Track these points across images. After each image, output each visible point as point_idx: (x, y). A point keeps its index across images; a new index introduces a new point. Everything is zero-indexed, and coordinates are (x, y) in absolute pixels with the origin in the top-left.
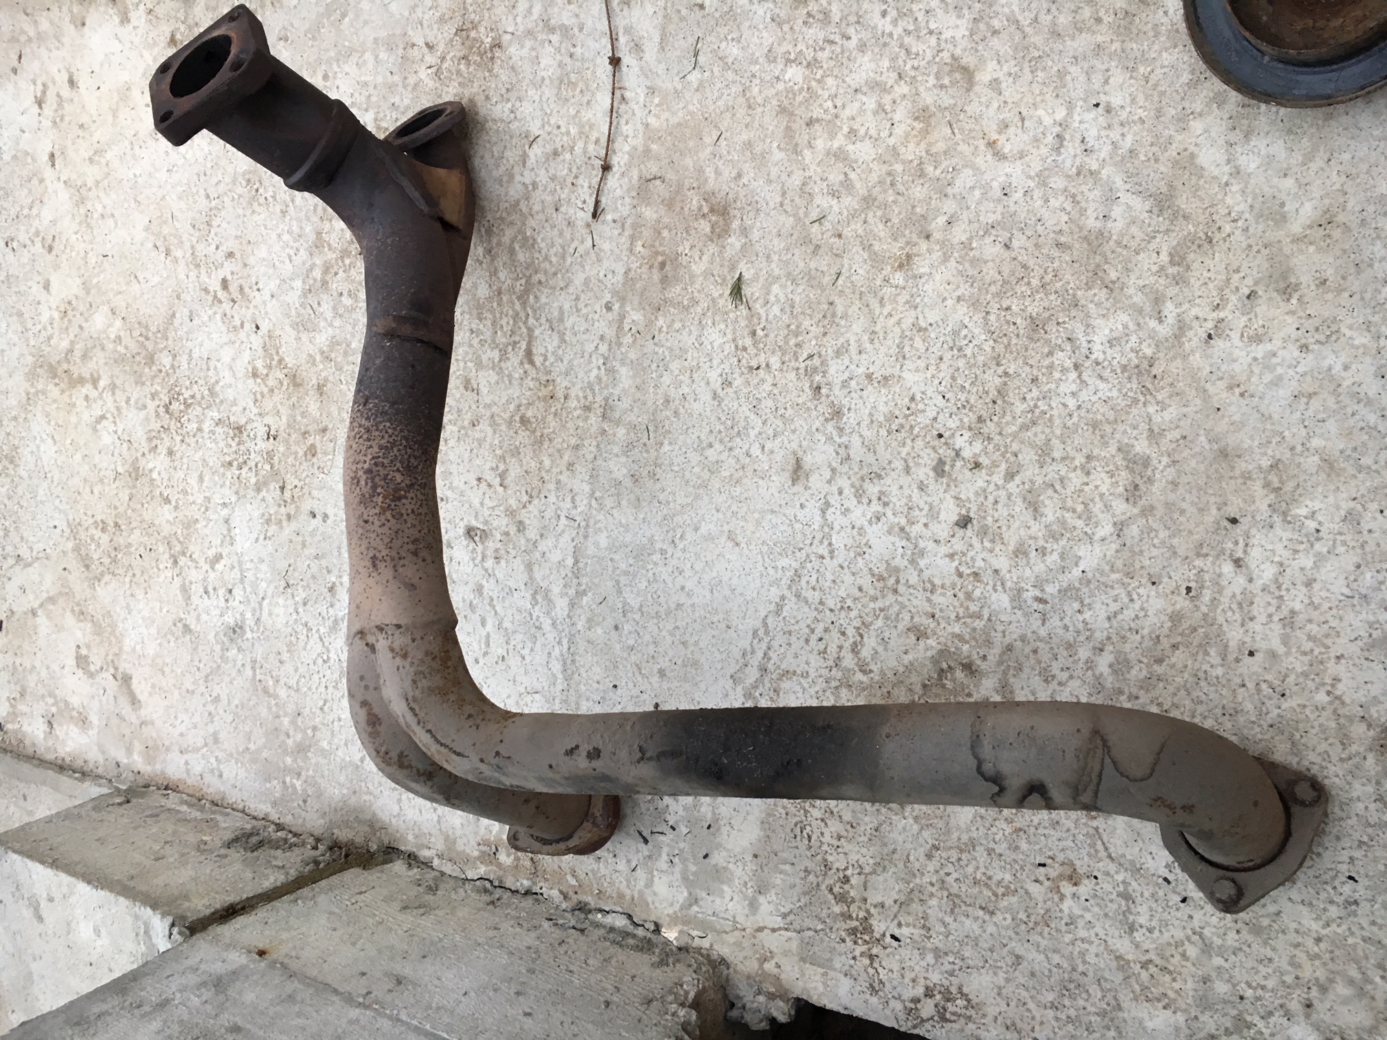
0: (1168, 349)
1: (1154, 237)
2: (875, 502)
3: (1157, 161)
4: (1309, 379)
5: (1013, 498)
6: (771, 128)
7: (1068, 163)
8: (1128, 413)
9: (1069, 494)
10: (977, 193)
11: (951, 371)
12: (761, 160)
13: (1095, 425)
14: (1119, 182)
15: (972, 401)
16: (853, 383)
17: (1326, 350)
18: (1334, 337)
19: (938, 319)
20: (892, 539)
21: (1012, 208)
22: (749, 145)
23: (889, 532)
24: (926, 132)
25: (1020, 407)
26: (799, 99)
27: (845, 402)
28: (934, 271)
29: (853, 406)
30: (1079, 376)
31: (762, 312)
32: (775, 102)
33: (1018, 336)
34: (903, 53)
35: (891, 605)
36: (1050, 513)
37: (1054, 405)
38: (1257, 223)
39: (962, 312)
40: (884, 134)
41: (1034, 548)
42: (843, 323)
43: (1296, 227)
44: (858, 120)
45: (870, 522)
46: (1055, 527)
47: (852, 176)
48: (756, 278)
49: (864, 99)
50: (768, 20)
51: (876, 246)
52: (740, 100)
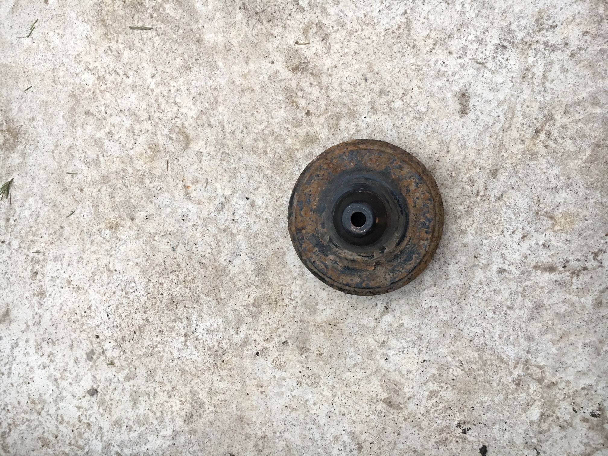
0: (235, 349)
1: (250, 287)
2: (46, 356)
3: (266, 246)
4: (295, 400)
5: (125, 391)
6: (62, 102)
8: (203, 374)
9: (156, 403)
10: (168, 210)
11: (117, 303)
12: (51, 117)
13: (183, 372)
14: (243, 247)
15: (123, 326)
16: (58, 281)
17: (309, 390)
18: (315, 385)
20: (48, 383)
21: (184, 230)
22: (45, 104)
24: (152, 159)
25: (147, 343)
27: (50, 290)
28: (128, 241)
29: (53, 295)
30: (185, 341)
31: (18, 209)
32: (70, 88)
34: (156, 105)
35: (34, 420)
36: (142, 409)
37: (166, 350)
38: (302, 306)
39: (135, 273)
40: (129, 146)
41: (126, 424)
42: (65, 242)
43: (319, 319)
44: (117, 128)
45: (39, 367)
46: (141, 418)
47: (101, 159)
48: (21, 188)
49: (124, 119)
50: (84, 36)
51: (101, 208)
52: (50, 73)
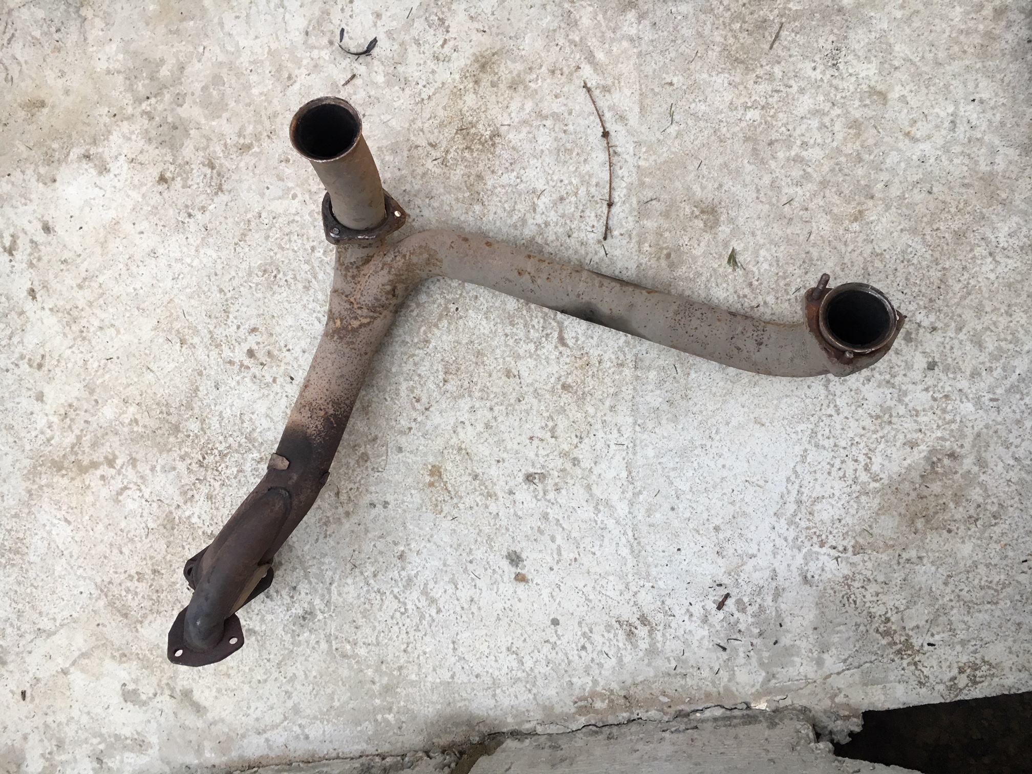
7: (962, 136)
19: (889, 245)
23: (879, 386)
26: (759, 130)
33: (947, 244)
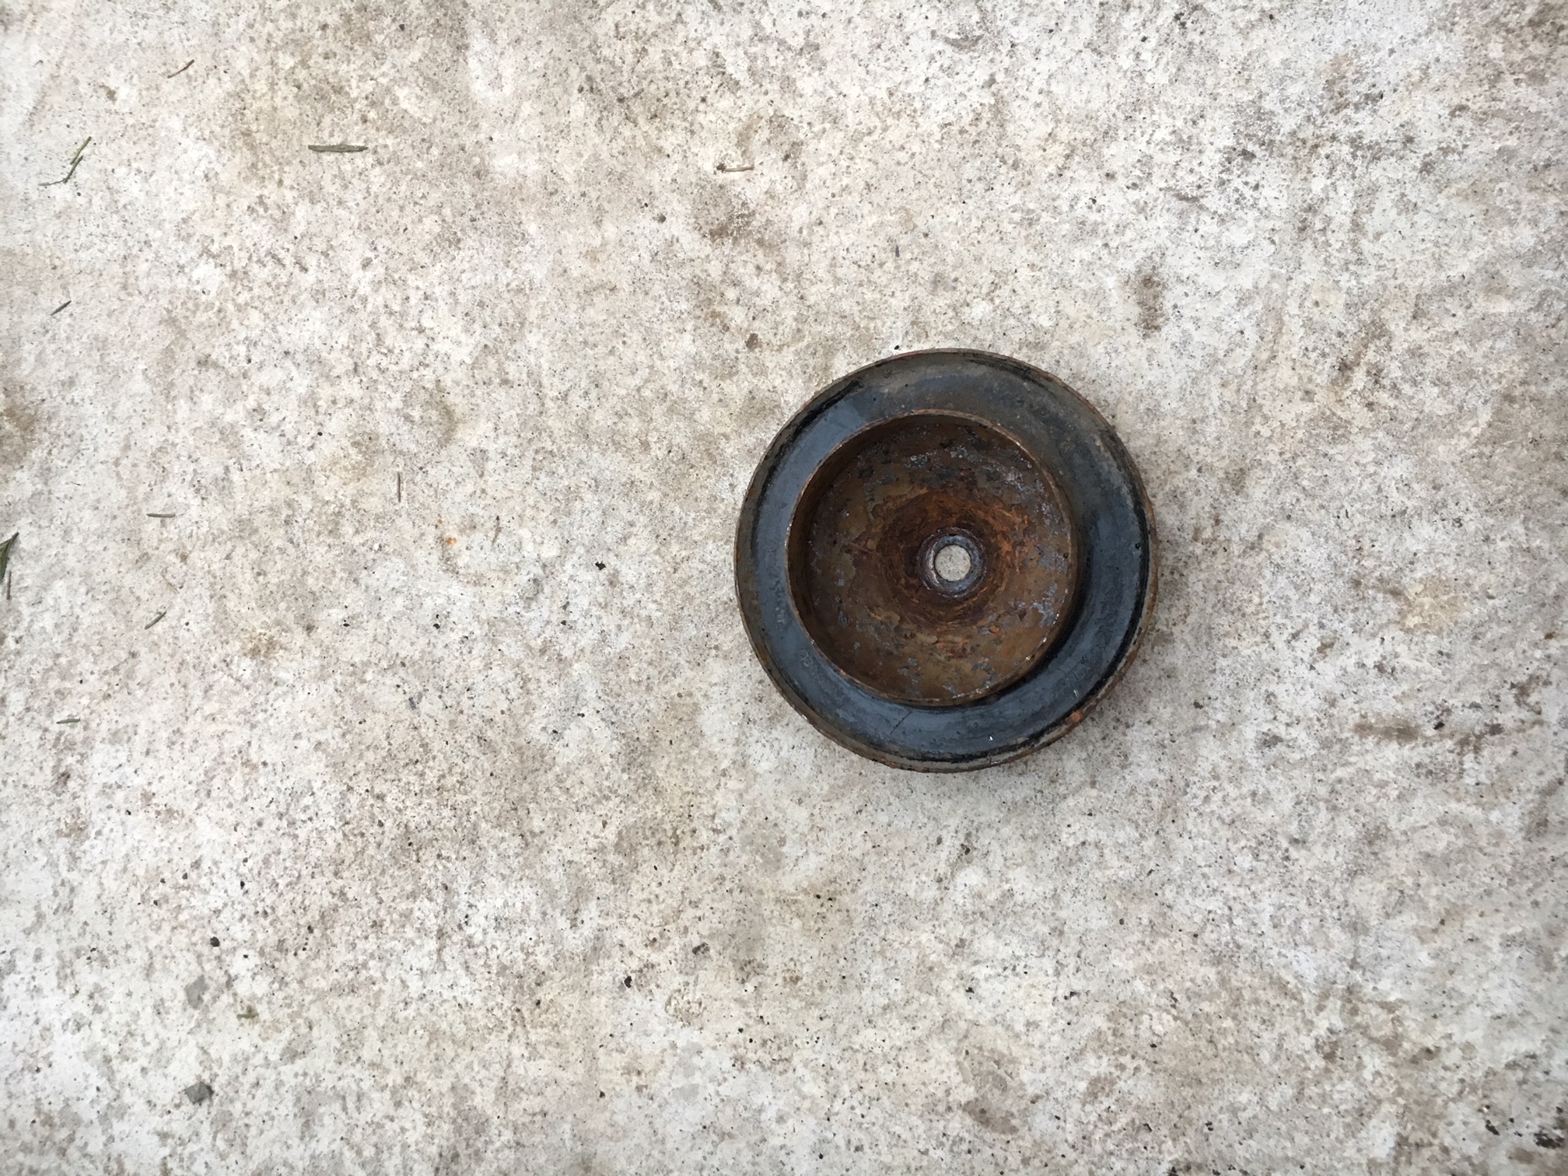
0: (571, 972)
1: (607, 798)
2: (83, 996)
3: (649, 689)
4: (729, 1111)
5: (283, 1090)
6: (144, 337)
8: (484, 1039)
9: (362, 1123)
10: (400, 602)
11: (267, 850)
12: (112, 377)
13: (434, 1035)
14: (590, 692)
15: (280, 912)
16: (120, 795)
17: (764, 1081)
18: (780, 1067)
20: (87, 1068)
21: (439, 652)
22: (101, 344)
24: (361, 472)
25: (342, 956)
27: (98, 818)
28: (298, 686)
29: (106, 831)
30: (439, 951)
31: (26, 611)
32: (164, 302)
34: (371, 337)
36: (326, 1140)
37: (389, 977)
38: (743, 850)
39: (314, 769)
40: (304, 441)
42: (139, 693)
43: (788, 882)
44: (275, 397)
45: (64, 1026)
46: (324, 1164)
47: (236, 476)
48: (36, 556)
49: (294, 373)
50: (199, 173)
51: (231, 604)
52: (116, 269)
